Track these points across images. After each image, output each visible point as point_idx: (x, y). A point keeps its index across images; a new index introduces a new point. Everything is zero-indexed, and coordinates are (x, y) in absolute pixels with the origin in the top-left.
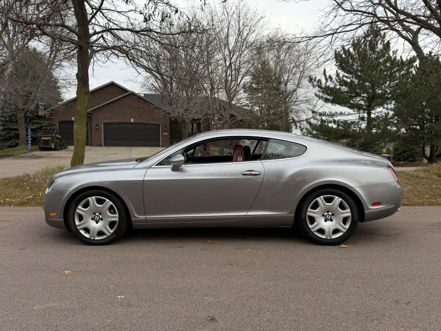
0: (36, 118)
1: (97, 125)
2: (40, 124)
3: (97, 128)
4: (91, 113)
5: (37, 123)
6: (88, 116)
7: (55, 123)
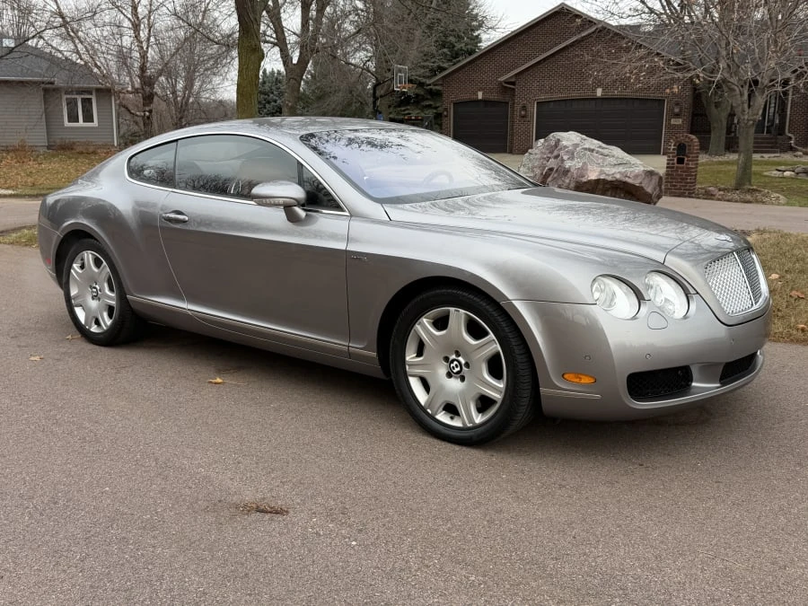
0: (429, 97)
1: (524, 108)
2: (436, 108)
3: (523, 113)
4: (513, 80)
5: (429, 106)
6: (508, 88)
7: (447, 105)
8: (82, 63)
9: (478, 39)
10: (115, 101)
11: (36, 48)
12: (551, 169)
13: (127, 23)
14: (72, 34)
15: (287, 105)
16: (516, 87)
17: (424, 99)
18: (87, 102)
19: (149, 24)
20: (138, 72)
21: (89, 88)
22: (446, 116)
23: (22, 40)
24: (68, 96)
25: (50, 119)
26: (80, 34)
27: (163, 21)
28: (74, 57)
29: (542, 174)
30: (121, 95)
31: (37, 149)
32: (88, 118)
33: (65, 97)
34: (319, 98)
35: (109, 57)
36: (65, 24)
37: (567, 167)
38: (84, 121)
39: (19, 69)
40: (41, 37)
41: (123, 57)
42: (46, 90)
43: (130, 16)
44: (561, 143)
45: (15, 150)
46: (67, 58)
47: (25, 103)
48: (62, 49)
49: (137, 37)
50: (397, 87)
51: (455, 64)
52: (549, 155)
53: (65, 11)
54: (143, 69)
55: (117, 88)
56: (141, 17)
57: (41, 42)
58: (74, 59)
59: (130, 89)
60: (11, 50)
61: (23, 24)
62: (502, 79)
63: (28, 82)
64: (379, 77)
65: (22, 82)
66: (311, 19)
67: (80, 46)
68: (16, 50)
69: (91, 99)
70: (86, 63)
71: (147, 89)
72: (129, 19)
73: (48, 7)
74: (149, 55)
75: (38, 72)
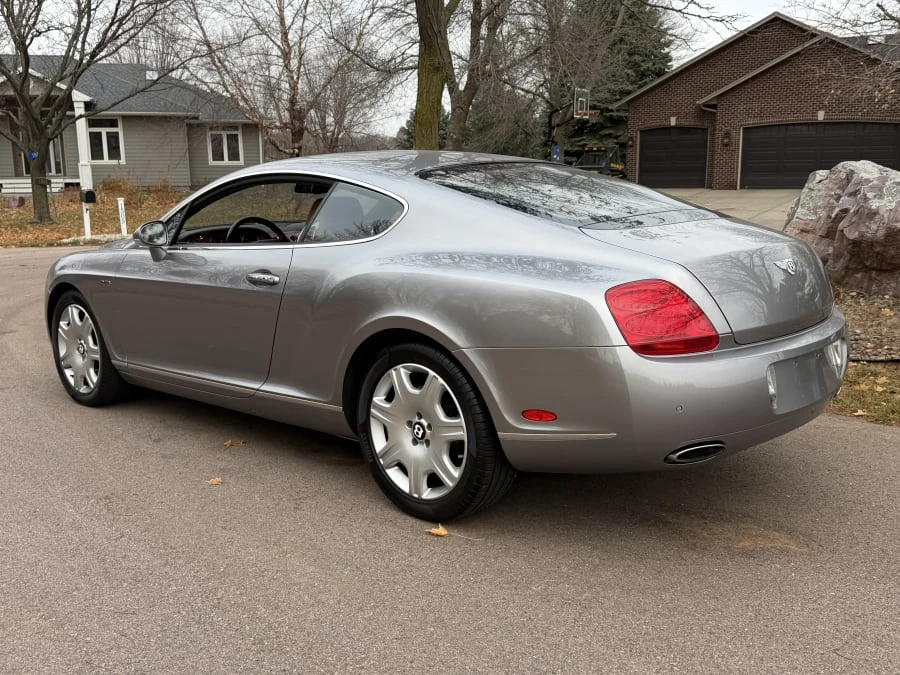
3: (726, 141)
4: (714, 103)
6: (708, 112)
7: (633, 134)
8: (229, 96)
9: (667, 58)
10: (263, 137)
11: (179, 80)
12: (846, 211)
13: (276, 51)
14: (219, 64)
15: (452, 137)
16: (719, 111)
17: (603, 127)
18: (233, 139)
19: (300, 52)
20: (288, 105)
21: (234, 123)
22: (631, 146)
23: (165, 72)
24: (213, 132)
25: (194, 157)
26: (226, 63)
27: (315, 47)
28: (220, 89)
29: (829, 217)
30: (269, 130)
31: (181, 189)
32: (234, 156)
33: (209, 133)
34: (480, 130)
35: (256, 88)
36: (211, 52)
37: (873, 207)
38: (229, 160)
39: (162, 103)
40: (185, 68)
41: (271, 89)
42: (190, 126)
43: (279, 43)
44: (855, 176)
45: (157, 191)
46: (212, 90)
47: (168, 140)
48: (207, 80)
49: (287, 66)
50: (577, 114)
51: (640, 87)
52: (838, 192)
53: (211, 39)
54: (293, 101)
55: (265, 123)
56: (291, 44)
57: (186, 74)
58: (220, 92)
59: (278, 124)
60: (155, 82)
61: (168, 54)
62: (700, 102)
63: (171, 117)
64: (553, 103)
65: (165, 117)
66: (483, 39)
67: (226, 77)
68: (159, 81)
69: (236, 135)
70: (232, 95)
71: (297, 123)
72: (279, 46)
73: (194, 34)
74: (299, 86)
75: (182, 107)
